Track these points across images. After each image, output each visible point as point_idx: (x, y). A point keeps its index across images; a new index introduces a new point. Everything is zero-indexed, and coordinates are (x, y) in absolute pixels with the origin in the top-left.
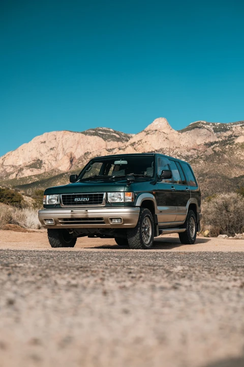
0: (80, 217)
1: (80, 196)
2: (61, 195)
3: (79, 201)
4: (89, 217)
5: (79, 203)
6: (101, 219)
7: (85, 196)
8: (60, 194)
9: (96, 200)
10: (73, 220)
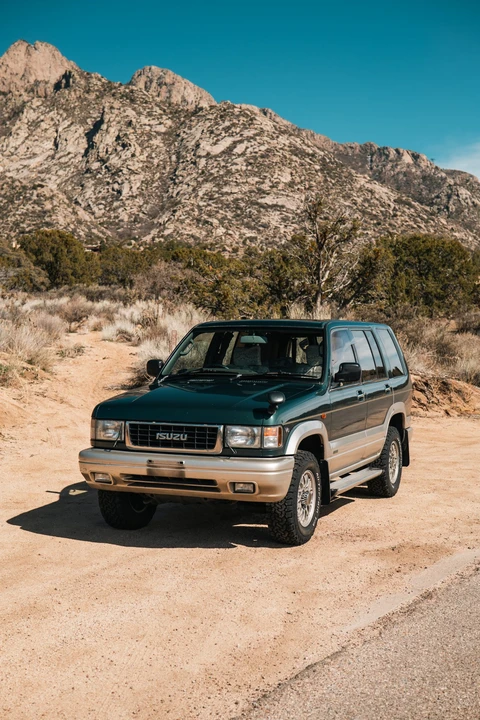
0: (166, 475)
1: (167, 429)
2: (128, 423)
3: (166, 440)
4: (188, 476)
5: (166, 444)
6: (212, 482)
7: (179, 430)
8: (125, 421)
9: (202, 440)
10: (151, 478)
